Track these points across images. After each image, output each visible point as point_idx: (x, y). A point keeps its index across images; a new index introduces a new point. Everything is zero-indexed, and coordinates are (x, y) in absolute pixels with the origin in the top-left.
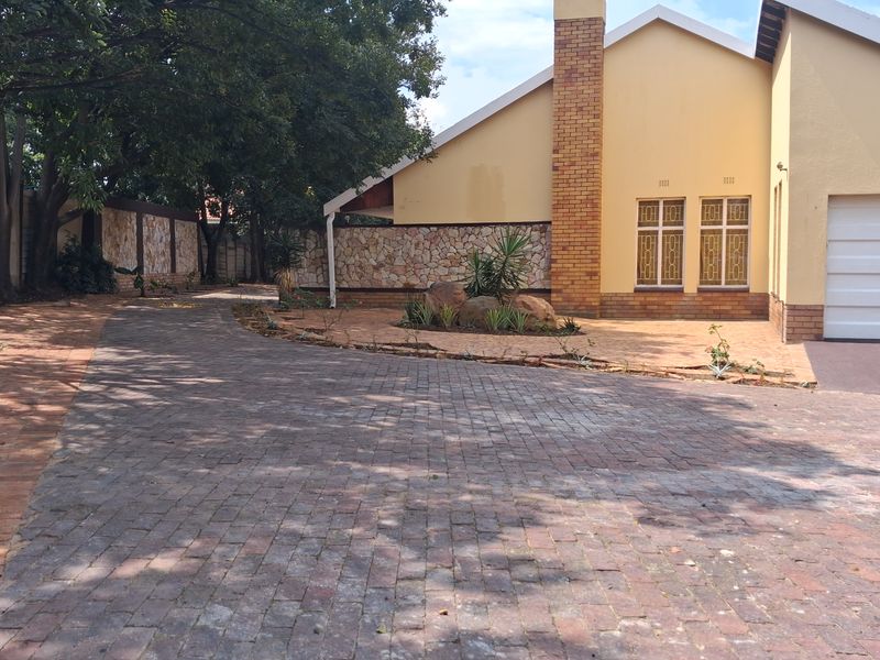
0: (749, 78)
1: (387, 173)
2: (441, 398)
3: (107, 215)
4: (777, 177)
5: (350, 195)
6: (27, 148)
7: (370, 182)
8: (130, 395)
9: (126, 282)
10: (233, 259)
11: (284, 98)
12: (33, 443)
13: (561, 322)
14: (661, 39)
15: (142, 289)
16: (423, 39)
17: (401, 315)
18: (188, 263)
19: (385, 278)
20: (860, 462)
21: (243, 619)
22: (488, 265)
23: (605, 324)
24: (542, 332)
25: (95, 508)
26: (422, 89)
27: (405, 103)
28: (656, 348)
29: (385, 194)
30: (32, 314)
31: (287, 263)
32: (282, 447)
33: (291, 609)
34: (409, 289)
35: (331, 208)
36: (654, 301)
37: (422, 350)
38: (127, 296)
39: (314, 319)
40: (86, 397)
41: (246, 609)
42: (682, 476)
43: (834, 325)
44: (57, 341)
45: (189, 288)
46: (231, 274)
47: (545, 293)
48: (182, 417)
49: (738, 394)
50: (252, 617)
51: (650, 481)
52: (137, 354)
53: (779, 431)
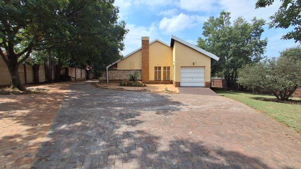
0: (169, 49)
1: (116, 62)
2: (125, 97)
3: (70, 69)
4: (174, 64)
5: (110, 65)
6: (55, 57)
7: (114, 63)
8: (74, 98)
9: (73, 79)
10: (91, 76)
11: (100, 50)
12: (57, 106)
13: (143, 85)
14: (157, 43)
15: (76, 80)
16: (122, 42)
17: (119, 84)
18: (84, 76)
19: (116, 78)
20: (186, 104)
21: (93, 132)
22: (132, 76)
23: (150, 85)
24: (140, 86)
25: (67, 116)
26: (122, 49)
27: (119, 51)
28: (157, 88)
29: (116, 65)
30: (56, 85)
31: (100, 76)
32: (100, 105)
33: (101, 130)
34: (120, 80)
35: (107, 67)
36: (157, 81)
37: (122, 89)
38: (73, 81)
39: (105, 85)
40: (66, 98)
41: (94, 131)
42: (161, 107)
43: (181, 85)
44: (60, 89)
45: (84, 80)
46: (91, 78)
47: (141, 80)
48: (83, 101)
49: (169, 95)
50: (95, 132)
51: (157, 108)
52: (75, 91)
53: (175, 100)
